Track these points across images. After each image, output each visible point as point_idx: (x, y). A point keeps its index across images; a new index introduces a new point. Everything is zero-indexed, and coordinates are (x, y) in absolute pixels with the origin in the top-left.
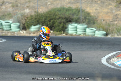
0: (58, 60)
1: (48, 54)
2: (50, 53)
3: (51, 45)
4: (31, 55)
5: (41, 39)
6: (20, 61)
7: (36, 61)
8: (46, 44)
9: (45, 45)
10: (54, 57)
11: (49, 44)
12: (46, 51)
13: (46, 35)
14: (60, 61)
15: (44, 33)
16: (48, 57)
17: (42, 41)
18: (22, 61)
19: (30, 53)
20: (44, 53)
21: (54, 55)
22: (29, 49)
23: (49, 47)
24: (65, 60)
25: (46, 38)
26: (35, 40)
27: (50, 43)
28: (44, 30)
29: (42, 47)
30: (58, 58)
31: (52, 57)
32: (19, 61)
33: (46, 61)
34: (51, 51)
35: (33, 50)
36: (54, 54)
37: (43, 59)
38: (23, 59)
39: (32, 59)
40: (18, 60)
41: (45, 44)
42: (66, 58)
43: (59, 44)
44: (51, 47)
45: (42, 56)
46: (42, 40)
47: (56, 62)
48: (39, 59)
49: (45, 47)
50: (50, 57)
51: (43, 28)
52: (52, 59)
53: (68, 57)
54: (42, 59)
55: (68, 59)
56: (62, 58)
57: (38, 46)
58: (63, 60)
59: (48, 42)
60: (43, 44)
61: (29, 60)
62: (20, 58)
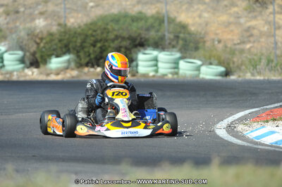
0: (142, 131)
1: (120, 116)
2: (125, 115)
3: (128, 96)
4: (83, 119)
5: (107, 82)
6: (58, 133)
7: (91, 132)
8: (116, 94)
9: (113, 95)
10: (134, 123)
11: (122, 93)
12: (116, 109)
13: (118, 73)
14: (148, 132)
15: (114, 68)
16: (119, 124)
18: (61, 134)
19: (81, 115)
20: (111, 115)
21: (133, 119)
22: (80, 106)
23: (122, 102)
24: (159, 132)
25: (117, 79)
26: (92, 85)
27: (127, 91)
28: (113, 62)
29: (107, 100)
30: (143, 125)
31: (129, 124)
32: (54, 134)
33: (115, 132)
34: (128, 110)
35: (88, 108)
36: (134, 117)
37: (108, 129)
38: (63, 130)
39: (82, 130)
40: (54, 131)
41: (113, 93)
42: (162, 126)
43: (151, 93)
44: (127, 102)
45: (106, 121)
46: (108, 85)
47: (137, 135)
48: (98, 128)
49: (113, 100)
50: (124, 124)
51: (112, 56)
52: (128, 128)
53: (167, 122)
54: (104, 128)
55: (166, 128)
56: (152, 126)
58: (154, 130)
59: (121, 90)
60: (109, 93)
61: (75, 132)
62: (56, 127)
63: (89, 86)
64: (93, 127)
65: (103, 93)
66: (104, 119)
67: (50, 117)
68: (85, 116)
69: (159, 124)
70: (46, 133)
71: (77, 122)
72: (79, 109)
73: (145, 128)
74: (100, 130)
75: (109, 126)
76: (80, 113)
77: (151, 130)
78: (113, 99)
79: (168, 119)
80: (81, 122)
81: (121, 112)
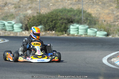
0: (46, 60)
1: (37, 53)
2: (39, 53)
4: (21, 54)
5: (32, 38)
7: (25, 60)
10: (43, 56)
11: (38, 44)
12: (35, 50)
13: (36, 35)
14: (49, 60)
16: (36, 57)
17: (32, 41)
18: (12, 61)
19: (20, 53)
20: (33, 53)
21: (42, 55)
22: (20, 49)
23: (38, 47)
24: (54, 60)
26: (25, 40)
28: (34, 30)
29: (31, 47)
31: (41, 57)
32: (9, 61)
33: (35, 60)
34: (40, 51)
35: (24, 50)
37: (32, 59)
39: (21, 59)
41: (34, 44)
42: (54, 58)
43: (50, 44)
44: (40, 47)
48: (28, 58)
51: (33, 28)
52: (40, 58)
53: (57, 56)
54: (30, 58)
55: (56, 59)
56: (50, 58)
57: (28, 46)
59: (38, 42)
60: (33, 44)
61: (18, 60)
62: (10, 58)
63: (24, 41)
64: (25, 58)
65: (30, 43)
66: (30, 55)
67: (8, 53)
68: (22, 53)
69: (53, 57)
70: (6, 60)
71: (19, 55)
72: (20, 50)
73: (47, 58)
74: (28, 59)
75: (32, 57)
76: (20, 52)
77: (50, 59)
78: (34, 46)
79: (57, 55)
80: (21, 55)
81: (37, 52)
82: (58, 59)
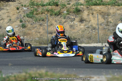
0: (71, 54)
1: (63, 49)
2: (65, 48)
3: (66, 41)
6: (40, 55)
7: (52, 55)
11: (64, 40)
14: (74, 55)
16: (62, 52)
23: (64, 43)
25: (60, 35)
26: (53, 38)
29: (58, 43)
30: (72, 52)
31: (67, 52)
33: (61, 55)
34: (66, 46)
36: (68, 49)
37: (58, 54)
38: (42, 54)
39: (49, 54)
41: (61, 40)
42: (79, 53)
47: (69, 56)
50: (65, 52)
54: (57, 53)
56: (75, 53)
58: (76, 54)
59: (64, 39)
60: (59, 40)
61: (46, 55)
62: (40, 53)
64: (53, 53)
66: (58, 50)
67: (37, 49)
68: (50, 49)
70: (36, 56)
71: (47, 51)
74: (55, 54)
75: (59, 52)
78: (61, 43)
79: (81, 50)
80: (49, 51)
81: (63, 47)
82: (82, 53)
